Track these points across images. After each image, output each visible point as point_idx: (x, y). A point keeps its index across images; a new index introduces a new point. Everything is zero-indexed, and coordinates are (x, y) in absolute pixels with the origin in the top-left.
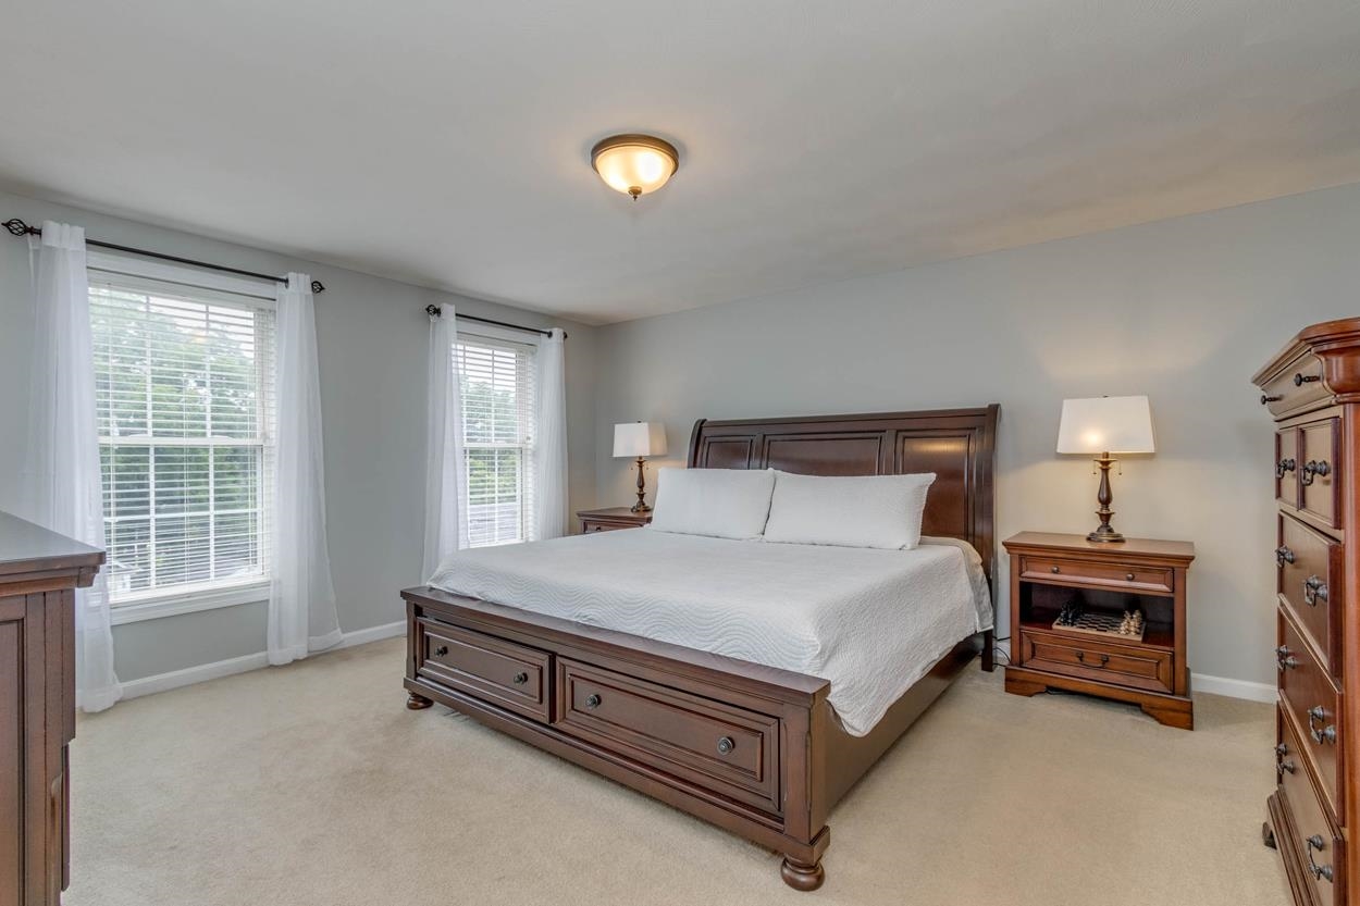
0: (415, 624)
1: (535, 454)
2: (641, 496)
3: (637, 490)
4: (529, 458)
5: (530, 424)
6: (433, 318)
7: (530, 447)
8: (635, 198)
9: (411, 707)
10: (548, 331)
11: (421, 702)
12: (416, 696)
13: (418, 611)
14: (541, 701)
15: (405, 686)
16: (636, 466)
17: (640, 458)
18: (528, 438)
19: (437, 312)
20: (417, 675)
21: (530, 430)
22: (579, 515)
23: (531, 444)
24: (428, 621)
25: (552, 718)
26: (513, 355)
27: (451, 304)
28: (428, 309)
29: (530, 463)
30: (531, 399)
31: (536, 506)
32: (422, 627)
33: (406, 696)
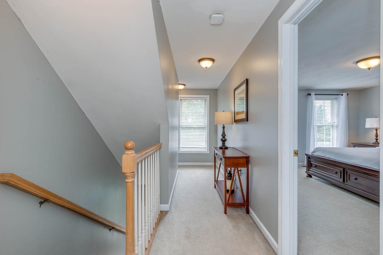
0: (308, 160)
1: (337, 127)
2: (377, 140)
3: (375, 138)
4: (335, 128)
5: (335, 119)
6: (309, 96)
7: (335, 125)
8: (369, 70)
9: (307, 176)
10: (341, 94)
11: (310, 176)
12: (308, 174)
13: (309, 158)
14: (341, 178)
15: (306, 172)
16: (375, 131)
17: (376, 128)
18: (335, 123)
19: (310, 94)
20: (309, 170)
21: (335, 120)
22: (352, 144)
23: (335, 124)
24: (312, 160)
25: (344, 181)
26: (330, 101)
27: (313, 92)
28: (308, 94)
29: (335, 129)
30: (335, 112)
31: (337, 140)
32: (310, 161)
33: (306, 174)
